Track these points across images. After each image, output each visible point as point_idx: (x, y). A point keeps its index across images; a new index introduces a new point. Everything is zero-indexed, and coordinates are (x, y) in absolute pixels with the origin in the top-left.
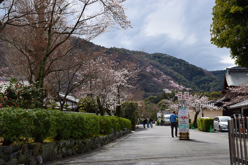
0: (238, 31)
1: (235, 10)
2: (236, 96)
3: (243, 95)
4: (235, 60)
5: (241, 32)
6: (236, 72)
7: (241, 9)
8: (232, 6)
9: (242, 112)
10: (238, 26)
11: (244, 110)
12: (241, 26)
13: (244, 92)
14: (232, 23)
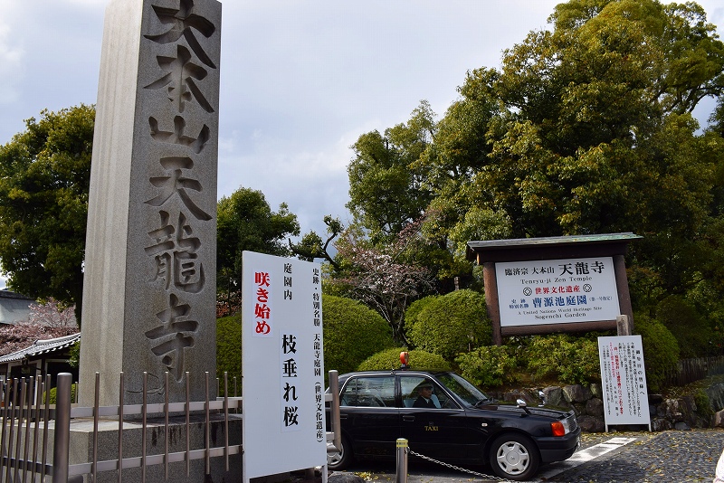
0: (18, 231)
1: (16, 196)
2: (4, 343)
3: (18, 340)
4: (6, 279)
5: (22, 234)
6: (11, 298)
7: (27, 196)
8: (13, 187)
9: (9, 371)
10: (19, 222)
11: (12, 367)
12: (24, 223)
13: (18, 336)
14: (10, 215)
